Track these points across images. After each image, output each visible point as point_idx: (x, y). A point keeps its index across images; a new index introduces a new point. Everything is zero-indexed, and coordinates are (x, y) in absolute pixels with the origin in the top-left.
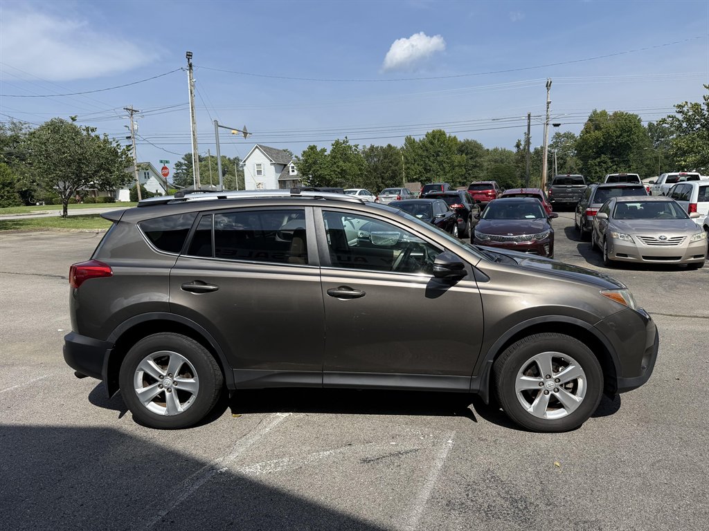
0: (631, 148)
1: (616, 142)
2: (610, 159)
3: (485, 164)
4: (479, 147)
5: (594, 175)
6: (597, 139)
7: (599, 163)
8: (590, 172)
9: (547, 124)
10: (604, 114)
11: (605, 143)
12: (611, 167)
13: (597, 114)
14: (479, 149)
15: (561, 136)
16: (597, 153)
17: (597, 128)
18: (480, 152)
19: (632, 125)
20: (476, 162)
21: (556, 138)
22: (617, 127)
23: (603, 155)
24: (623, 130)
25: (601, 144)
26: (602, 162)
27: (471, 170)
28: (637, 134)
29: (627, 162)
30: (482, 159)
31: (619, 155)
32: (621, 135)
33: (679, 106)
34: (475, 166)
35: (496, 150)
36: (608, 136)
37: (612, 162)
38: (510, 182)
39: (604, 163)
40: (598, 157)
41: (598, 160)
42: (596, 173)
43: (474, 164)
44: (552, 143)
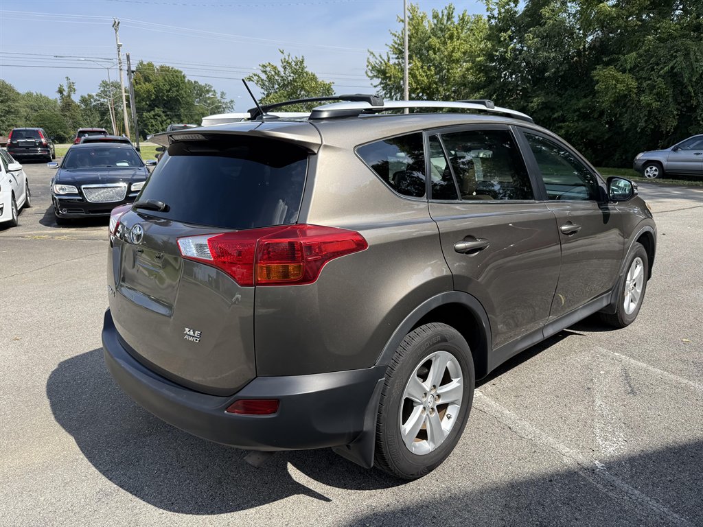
0: (180, 103)
1: (167, 96)
2: (163, 112)
3: (22, 110)
4: (11, 89)
5: (150, 128)
6: (148, 91)
7: (154, 116)
8: (146, 125)
9: (121, 70)
10: (150, 65)
11: (157, 97)
12: (165, 121)
13: (144, 65)
14: (10, 91)
15: (107, 85)
16: (149, 106)
17: (147, 80)
18: (11, 94)
19: (179, 80)
20: (9, 106)
21: (104, 87)
22: (165, 80)
23: (156, 109)
24: (171, 84)
25: (154, 96)
26: (156, 115)
27: (4, 116)
28: (184, 90)
29: (179, 116)
30: (17, 104)
31: (171, 109)
32: (170, 89)
33: (264, 66)
34: (8, 112)
35: (29, 95)
36: (159, 90)
37: (166, 116)
38: (62, 133)
39: (159, 116)
40: (151, 110)
41: (152, 113)
42: (152, 126)
43: (7, 109)
44: (99, 91)
